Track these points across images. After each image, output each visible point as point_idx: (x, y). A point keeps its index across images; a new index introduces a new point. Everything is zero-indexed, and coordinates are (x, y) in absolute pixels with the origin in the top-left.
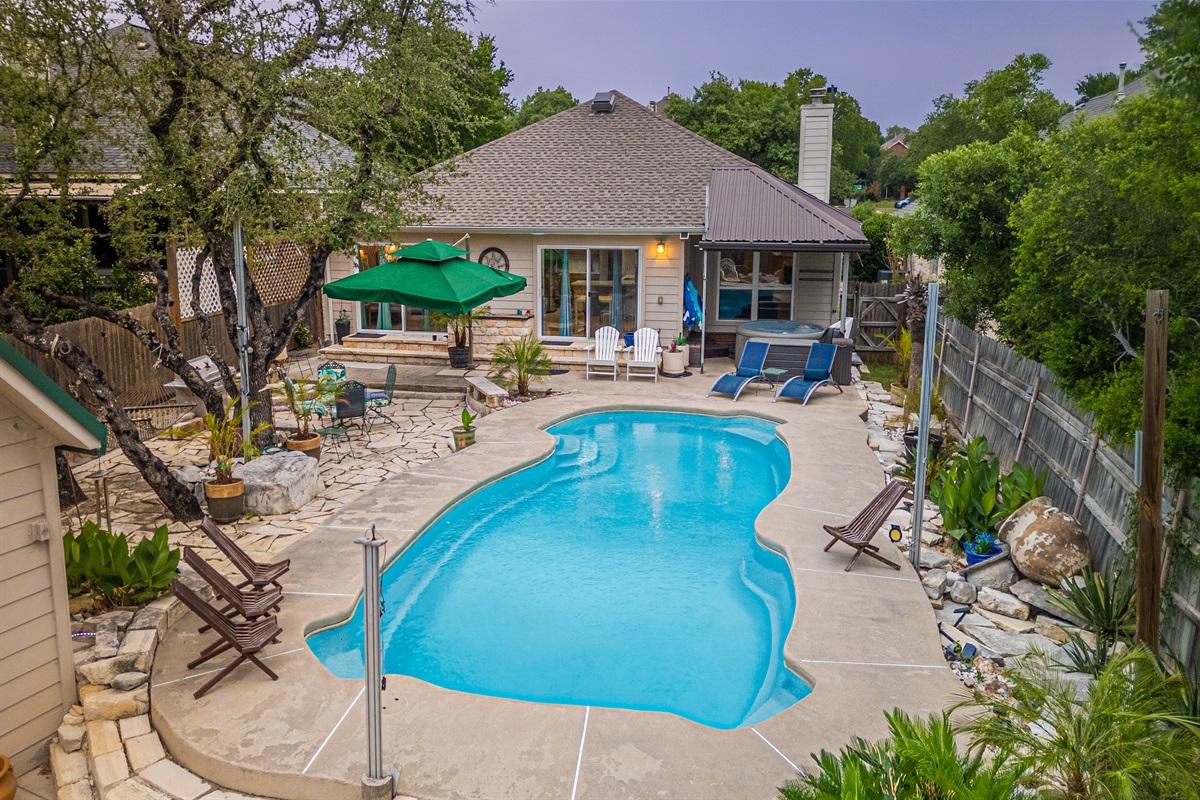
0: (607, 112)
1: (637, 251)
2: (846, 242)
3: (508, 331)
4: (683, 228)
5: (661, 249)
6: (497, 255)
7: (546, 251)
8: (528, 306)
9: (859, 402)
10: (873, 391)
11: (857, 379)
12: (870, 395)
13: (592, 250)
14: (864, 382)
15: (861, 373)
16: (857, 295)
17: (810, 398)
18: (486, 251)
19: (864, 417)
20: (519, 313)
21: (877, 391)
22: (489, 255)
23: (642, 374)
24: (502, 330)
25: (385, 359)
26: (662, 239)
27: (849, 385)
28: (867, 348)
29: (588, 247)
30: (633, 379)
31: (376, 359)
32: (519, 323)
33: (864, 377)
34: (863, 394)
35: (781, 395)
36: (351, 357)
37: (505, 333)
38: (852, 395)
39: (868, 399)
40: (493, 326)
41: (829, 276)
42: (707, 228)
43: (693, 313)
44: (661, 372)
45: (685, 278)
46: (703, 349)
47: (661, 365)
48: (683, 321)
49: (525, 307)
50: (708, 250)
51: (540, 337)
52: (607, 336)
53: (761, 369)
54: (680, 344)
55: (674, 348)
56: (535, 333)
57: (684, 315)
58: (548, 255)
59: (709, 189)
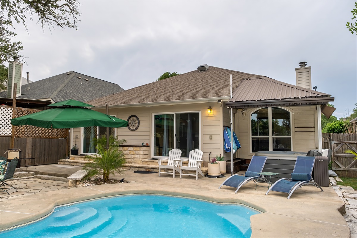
0: (204, 70)
1: (198, 114)
3: (133, 152)
4: (220, 98)
5: (209, 111)
6: (135, 118)
7: (155, 116)
8: (147, 142)
9: (336, 198)
10: (347, 191)
11: (334, 184)
12: (344, 194)
13: (177, 114)
14: (339, 186)
15: (336, 181)
16: (330, 139)
17: (294, 193)
18: (130, 117)
19: (342, 210)
20: (142, 144)
21: (351, 191)
22: (131, 119)
23: (190, 175)
24: (131, 152)
25: (80, 165)
26: (210, 106)
27: (328, 186)
28: (339, 169)
29: (174, 113)
31: (78, 164)
32: (138, 148)
33: (338, 183)
34: (340, 193)
35: (272, 190)
36: (68, 163)
37: (132, 153)
38: (330, 193)
39: (344, 196)
40: (127, 150)
41: (312, 130)
42: (231, 98)
43: (229, 144)
44: (207, 175)
45: (224, 126)
46: (232, 163)
47: (207, 171)
48: (224, 148)
49: (145, 142)
50: (232, 107)
51: (153, 156)
52: (175, 154)
53: (261, 173)
54: (220, 160)
55: (214, 161)
56: (150, 154)
57: (224, 145)
58: (157, 117)
59: (239, 85)
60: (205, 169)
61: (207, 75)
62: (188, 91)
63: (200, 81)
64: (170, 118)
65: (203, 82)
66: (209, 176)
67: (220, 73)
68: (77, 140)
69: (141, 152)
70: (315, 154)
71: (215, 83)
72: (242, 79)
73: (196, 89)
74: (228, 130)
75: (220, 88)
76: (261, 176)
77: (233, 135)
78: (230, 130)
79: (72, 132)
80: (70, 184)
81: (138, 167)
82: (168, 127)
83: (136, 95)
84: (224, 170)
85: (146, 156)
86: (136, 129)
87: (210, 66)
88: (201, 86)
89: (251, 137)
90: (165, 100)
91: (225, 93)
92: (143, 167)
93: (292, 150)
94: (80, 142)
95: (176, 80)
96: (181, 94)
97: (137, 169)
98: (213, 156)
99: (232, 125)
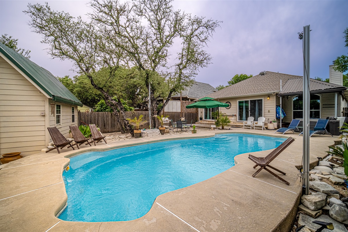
0: (264, 75)
1: (262, 99)
2: (334, 88)
4: (274, 92)
5: (268, 98)
6: (229, 103)
8: (235, 114)
13: (250, 100)
19: (339, 143)
20: (233, 115)
23: (260, 128)
26: (269, 96)
29: (249, 100)
30: (256, 129)
32: (232, 117)
41: (331, 106)
42: (281, 91)
43: (279, 115)
44: (267, 128)
45: (276, 106)
46: (281, 124)
47: (267, 127)
48: (276, 117)
49: (234, 114)
50: (281, 96)
51: (238, 121)
52: (251, 119)
53: (297, 127)
54: (274, 122)
55: (271, 122)
56: (237, 120)
57: (276, 115)
58: (240, 102)
59: (286, 83)
60: (266, 126)
61: (265, 78)
62: (256, 88)
63: (262, 82)
64: (246, 102)
65: (264, 82)
66: (269, 129)
67: (274, 76)
68: (202, 114)
69: (233, 119)
70: (332, 119)
71: (271, 83)
72: (287, 79)
73: (260, 87)
74: (279, 107)
75: (274, 86)
76: (297, 128)
77: (282, 110)
78: (280, 107)
79: (200, 110)
80: (212, 129)
81: (232, 125)
82: (246, 106)
83: (228, 92)
84: (276, 127)
85: (235, 121)
86: (229, 108)
87: (267, 71)
88: (263, 85)
89: (293, 111)
90: (244, 94)
91: (277, 89)
92: (234, 125)
93: (320, 118)
94: (203, 114)
95: (247, 82)
96: (252, 90)
97: (232, 126)
98: (270, 120)
99: (281, 105)
